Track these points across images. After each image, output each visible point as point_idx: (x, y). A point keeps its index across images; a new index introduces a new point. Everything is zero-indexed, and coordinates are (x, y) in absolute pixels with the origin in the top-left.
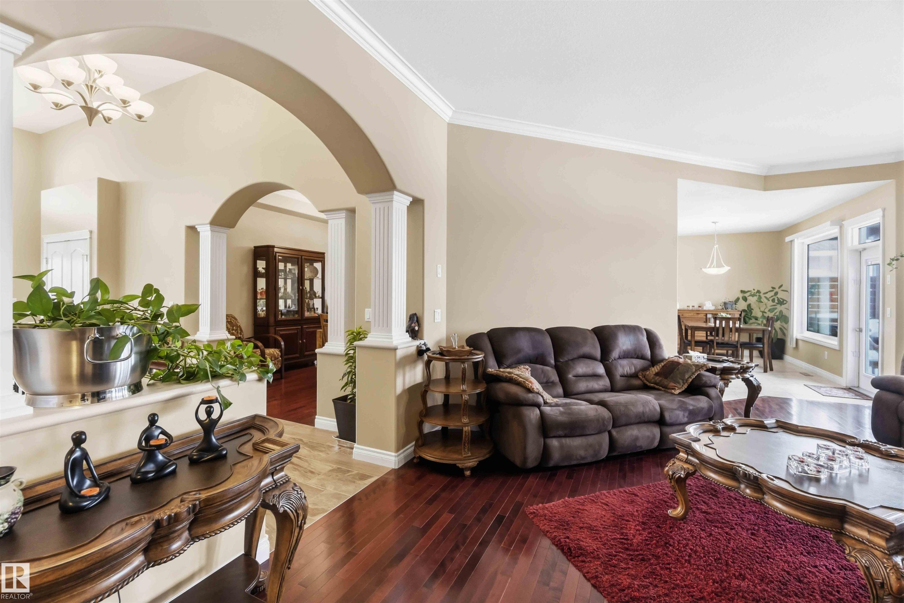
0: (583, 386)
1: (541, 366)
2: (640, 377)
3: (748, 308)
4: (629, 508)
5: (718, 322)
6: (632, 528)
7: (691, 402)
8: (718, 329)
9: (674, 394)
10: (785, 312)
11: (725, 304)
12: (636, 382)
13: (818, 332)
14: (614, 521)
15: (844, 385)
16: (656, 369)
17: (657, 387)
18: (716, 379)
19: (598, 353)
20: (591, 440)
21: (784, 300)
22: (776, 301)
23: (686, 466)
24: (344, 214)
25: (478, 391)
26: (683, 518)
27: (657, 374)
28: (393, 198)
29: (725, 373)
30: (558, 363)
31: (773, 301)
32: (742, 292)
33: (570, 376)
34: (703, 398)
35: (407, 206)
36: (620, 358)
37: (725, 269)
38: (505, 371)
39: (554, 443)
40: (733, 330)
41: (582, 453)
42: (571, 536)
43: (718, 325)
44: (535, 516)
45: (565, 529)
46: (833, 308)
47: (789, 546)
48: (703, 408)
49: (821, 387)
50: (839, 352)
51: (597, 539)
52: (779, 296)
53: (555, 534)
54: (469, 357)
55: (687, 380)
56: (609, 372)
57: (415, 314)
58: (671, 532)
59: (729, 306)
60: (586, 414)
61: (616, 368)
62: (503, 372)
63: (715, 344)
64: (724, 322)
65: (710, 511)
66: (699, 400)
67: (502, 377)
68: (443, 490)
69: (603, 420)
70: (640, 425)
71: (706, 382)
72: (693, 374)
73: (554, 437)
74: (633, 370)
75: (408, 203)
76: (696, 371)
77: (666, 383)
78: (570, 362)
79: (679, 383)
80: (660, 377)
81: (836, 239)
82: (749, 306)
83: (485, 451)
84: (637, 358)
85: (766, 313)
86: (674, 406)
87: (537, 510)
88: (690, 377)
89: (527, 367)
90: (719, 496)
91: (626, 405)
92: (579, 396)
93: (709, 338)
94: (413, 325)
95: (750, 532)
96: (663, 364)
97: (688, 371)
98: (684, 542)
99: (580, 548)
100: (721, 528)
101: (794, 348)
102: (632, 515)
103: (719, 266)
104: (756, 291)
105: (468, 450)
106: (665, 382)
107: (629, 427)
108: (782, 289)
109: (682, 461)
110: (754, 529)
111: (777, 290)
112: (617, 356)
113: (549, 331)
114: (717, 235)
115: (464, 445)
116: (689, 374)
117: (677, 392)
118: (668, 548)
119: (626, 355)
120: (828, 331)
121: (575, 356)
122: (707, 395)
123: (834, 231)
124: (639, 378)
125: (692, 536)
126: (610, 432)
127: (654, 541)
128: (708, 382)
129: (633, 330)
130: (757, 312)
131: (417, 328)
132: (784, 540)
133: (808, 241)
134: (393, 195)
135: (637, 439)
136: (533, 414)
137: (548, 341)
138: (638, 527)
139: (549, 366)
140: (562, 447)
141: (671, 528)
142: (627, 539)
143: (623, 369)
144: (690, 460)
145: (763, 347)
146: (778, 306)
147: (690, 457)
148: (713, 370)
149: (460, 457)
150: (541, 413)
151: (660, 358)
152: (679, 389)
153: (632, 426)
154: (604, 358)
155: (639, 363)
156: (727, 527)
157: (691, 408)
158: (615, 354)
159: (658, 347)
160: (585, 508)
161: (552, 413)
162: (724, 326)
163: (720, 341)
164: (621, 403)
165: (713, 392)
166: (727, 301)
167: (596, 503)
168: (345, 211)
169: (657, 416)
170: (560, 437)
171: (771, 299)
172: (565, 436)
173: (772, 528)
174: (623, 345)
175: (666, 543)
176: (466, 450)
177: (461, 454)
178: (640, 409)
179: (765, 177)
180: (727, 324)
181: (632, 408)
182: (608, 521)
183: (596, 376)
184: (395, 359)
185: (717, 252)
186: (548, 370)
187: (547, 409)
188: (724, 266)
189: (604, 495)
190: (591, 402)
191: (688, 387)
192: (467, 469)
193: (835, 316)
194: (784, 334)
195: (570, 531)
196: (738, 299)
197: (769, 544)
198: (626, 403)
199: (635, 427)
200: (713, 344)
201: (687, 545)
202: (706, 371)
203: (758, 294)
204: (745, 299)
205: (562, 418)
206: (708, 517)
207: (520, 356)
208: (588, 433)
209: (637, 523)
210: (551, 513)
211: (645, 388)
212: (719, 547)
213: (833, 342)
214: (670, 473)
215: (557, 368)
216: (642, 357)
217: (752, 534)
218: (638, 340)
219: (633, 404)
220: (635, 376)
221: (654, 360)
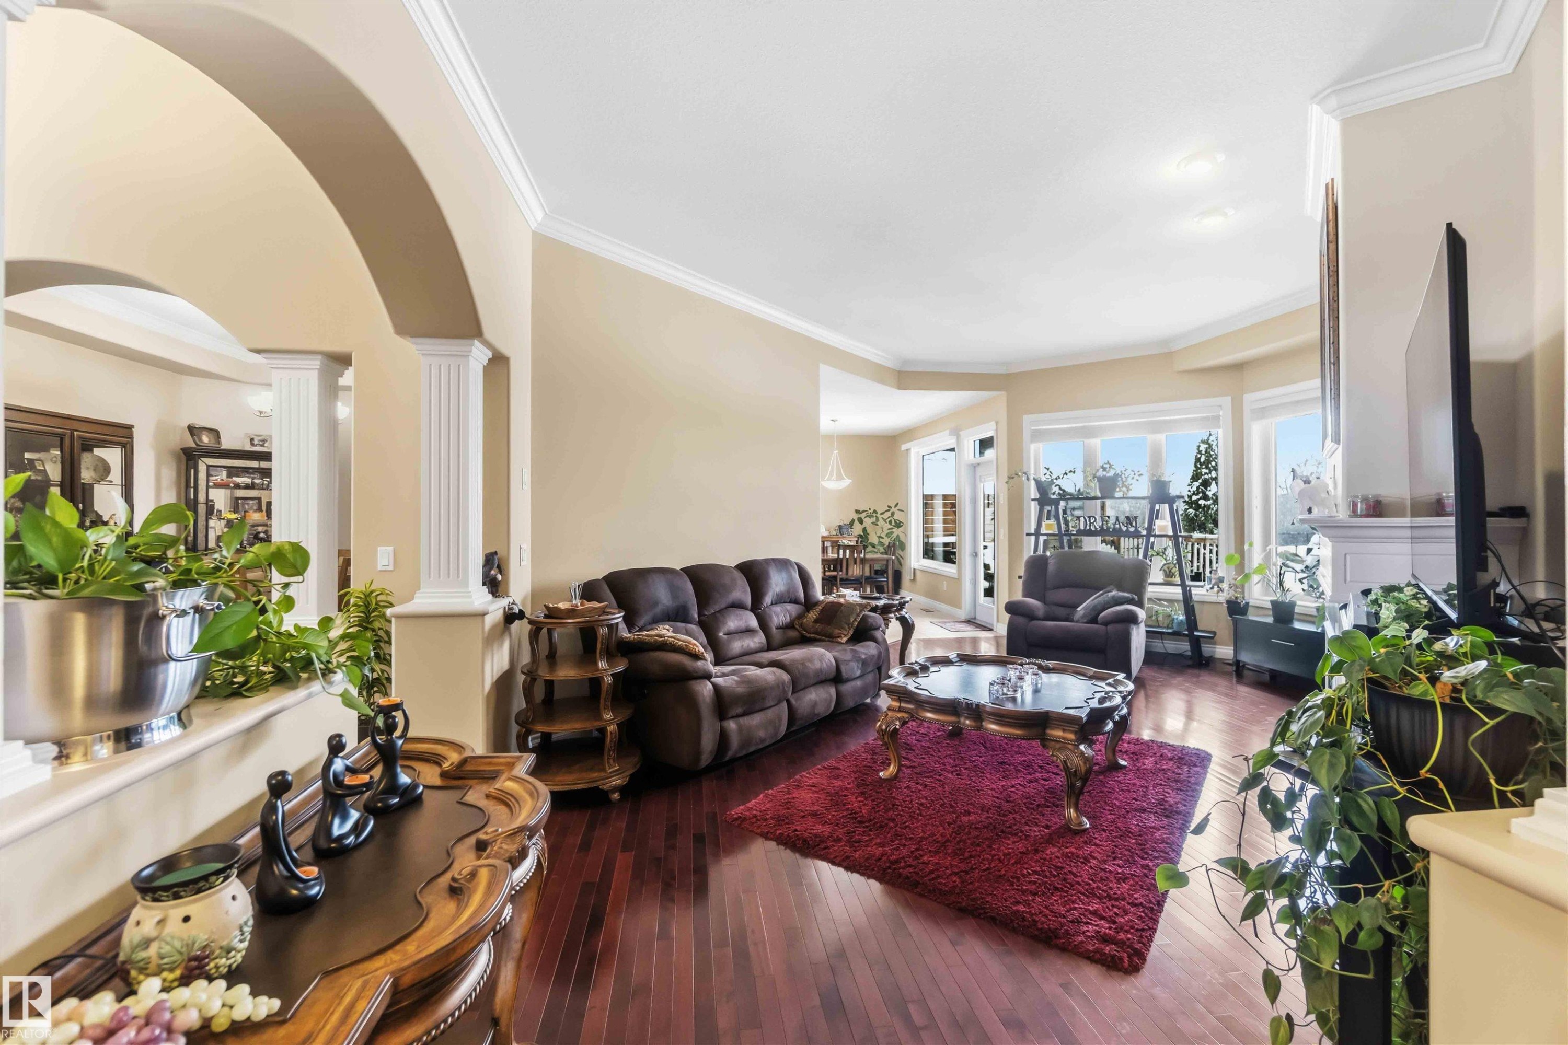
0: (737, 646)
1: (683, 625)
2: (797, 626)
3: (863, 532)
4: (837, 783)
5: (841, 552)
6: (854, 802)
7: (862, 650)
8: (841, 560)
9: (841, 643)
10: (902, 538)
11: (840, 527)
12: (793, 634)
13: (933, 558)
14: (832, 800)
15: (963, 618)
16: (813, 615)
17: (819, 637)
18: (877, 617)
19: (748, 600)
20: (770, 713)
21: (900, 522)
22: (893, 524)
23: (899, 715)
24: (318, 363)
25: (620, 669)
26: (895, 778)
27: (816, 621)
28: (471, 352)
29: (885, 611)
30: (703, 618)
31: (890, 522)
32: (857, 512)
33: (721, 634)
34: (872, 644)
35: (484, 366)
36: (772, 604)
37: (847, 482)
38: (646, 635)
39: (732, 725)
40: (858, 561)
41: (762, 734)
42: (798, 828)
43: (841, 556)
44: (742, 822)
45: (788, 823)
46: (947, 532)
47: (988, 776)
48: (873, 656)
49: (945, 622)
50: (957, 581)
51: (826, 822)
52: (895, 517)
53: (778, 832)
54: (602, 618)
55: (852, 625)
56: (764, 624)
57: (496, 553)
58: (891, 794)
59: (844, 530)
60: (766, 680)
61: (771, 617)
62: (647, 636)
63: (838, 580)
64: (848, 551)
65: (913, 764)
66: (868, 646)
67: (648, 643)
68: (591, 827)
69: (783, 683)
70: (818, 686)
71: (872, 624)
72: (858, 615)
73: (733, 717)
74: (788, 619)
75: (485, 362)
76: (861, 611)
77: (830, 631)
78: (718, 615)
79: (843, 628)
80: (821, 623)
81: (953, 450)
82: (864, 530)
83: (635, 759)
84: (790, 602)
85: (883, 538)
86: (848, 656)
87: (741, 814)
88: (855, 620)
89: (668, 627)
90: (914, 748)
91: (803, 662)
92: (739, 660)
93: (827, 574)
94: (493, 572)
95: (954, 774)
96: (820, 608)
97: (852, 613)
98: (908, 799)
99: (816, 836)
100: (932, 777)
101: (911, 580)
102: (847, 789)
103: (839, 478)
104: (872, 511)
105: (614, 761)
106: (829, 629)
107: (807, 690)
108: (897, 508)
109: (895, 711)
110: (957, 770)
111: (893, 509)
112: (770, 603)
113: (688, 571)
114: (837, 436)
115: (609, 755)
116: (854, 616)
117: (845, 639)
118: (897, 809)
119: (780, 600)
120: (941, 557)
121: (723, 606)
122: (874, 640)
123: (952, 443)
124: (796, 629)
125: (912, 792)
126: (788, 701)
127: (882, 807)
128: (874, 624)
129: (783, 564)
130: (873, 539)
131: (499, 577)
132: (983, 773)
133: (923, 451)
134: (473, 345)
135: (815, 704)
136: (706, 689)
137: (689, 587)
138: (859, 799)
139: (691, 623)
140: (740, 729)
141: (889, 790)
142: (855, 813)
143: (778, 618)
144: (904, 708)
145: (887, 581)
146: (895, 530)
147: (903, 705)
148: (874, 609)
149: (603, 774)
150: (714, 685)
151: (814, 600)
152: (845, 636)
153: (809, 689)
154: (756, 606)
155: (793, 609)
156: (935, 774)
157: (863, 657)
158: (768, 600)
159: (811, 586)
160: (794, 795)
161: (727, 685)
162: (848, 556)
163: (844, 576)
164: (797, 661)
165: (878, 634)
166: (842, 524)
167: (802, 787)
168: (320, 357)
169: (833, 673)
170: (738, 716)
171: (888, 521)
172: (744, 714)
173: (969, 765)
174: (776, 585)
175: (893, 805)
176: (611, 761)
177: (604, 770)
178: (817, 665)
179: (900, 372)
180: (852, 553)
181: (809, 664)
182: (827, 802)
183: (748, 631)
184: (483, 632)
185: (837, 459)
186: (692, 629)
187: (719, 681)
188: (844, 479)
189: (806, 777)
190: (760, 665)
191: (854, 632)
192: (615, 789)
193: (951, 539)
194: (901, 564)
195: (793, 823)
196: (853, 521)
197: (974, 779)
198: (803, 660)
199: (812, 689)
200: (836, 581)
201: (912, 800)
202: (870, 611)
203: (874, 515)
204: (861, 521)
205: (740, 690)
206: (915, 770)
207: (658, 610)
208: (769, 705)
209: (856, 794)
210: (761, 812)
211: (804, 641)
212: (938, 794)
213: (949, 569)
214: (884, 727)
215: (702, 624)
216: (795, 601)
217: (958, 775)
218: (791, 578)
219: (810, 660)
220: (790, 626)
221: (809, 604)
